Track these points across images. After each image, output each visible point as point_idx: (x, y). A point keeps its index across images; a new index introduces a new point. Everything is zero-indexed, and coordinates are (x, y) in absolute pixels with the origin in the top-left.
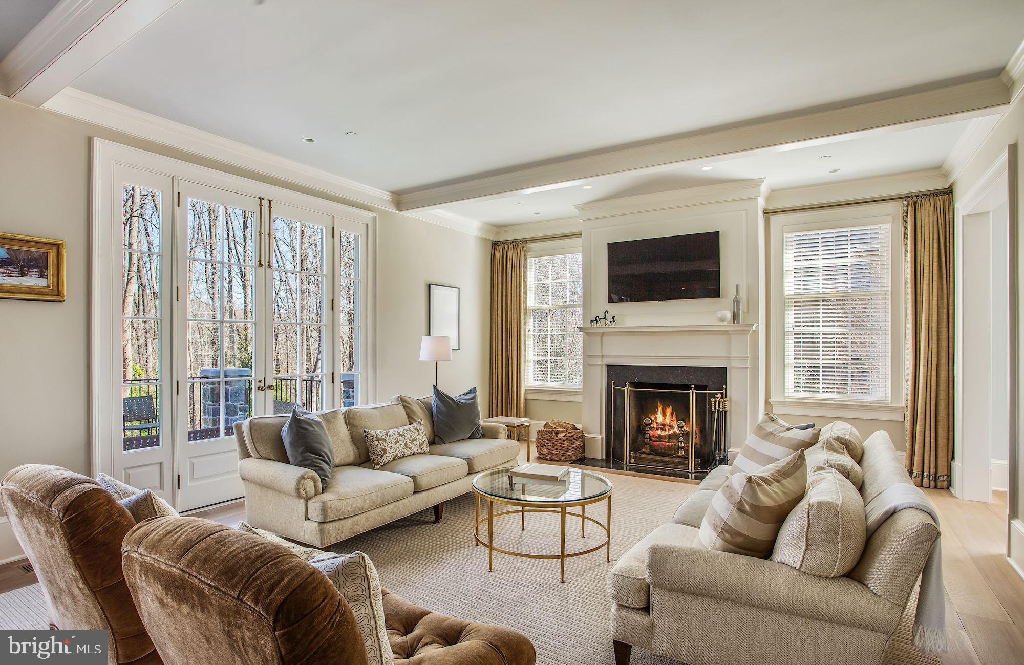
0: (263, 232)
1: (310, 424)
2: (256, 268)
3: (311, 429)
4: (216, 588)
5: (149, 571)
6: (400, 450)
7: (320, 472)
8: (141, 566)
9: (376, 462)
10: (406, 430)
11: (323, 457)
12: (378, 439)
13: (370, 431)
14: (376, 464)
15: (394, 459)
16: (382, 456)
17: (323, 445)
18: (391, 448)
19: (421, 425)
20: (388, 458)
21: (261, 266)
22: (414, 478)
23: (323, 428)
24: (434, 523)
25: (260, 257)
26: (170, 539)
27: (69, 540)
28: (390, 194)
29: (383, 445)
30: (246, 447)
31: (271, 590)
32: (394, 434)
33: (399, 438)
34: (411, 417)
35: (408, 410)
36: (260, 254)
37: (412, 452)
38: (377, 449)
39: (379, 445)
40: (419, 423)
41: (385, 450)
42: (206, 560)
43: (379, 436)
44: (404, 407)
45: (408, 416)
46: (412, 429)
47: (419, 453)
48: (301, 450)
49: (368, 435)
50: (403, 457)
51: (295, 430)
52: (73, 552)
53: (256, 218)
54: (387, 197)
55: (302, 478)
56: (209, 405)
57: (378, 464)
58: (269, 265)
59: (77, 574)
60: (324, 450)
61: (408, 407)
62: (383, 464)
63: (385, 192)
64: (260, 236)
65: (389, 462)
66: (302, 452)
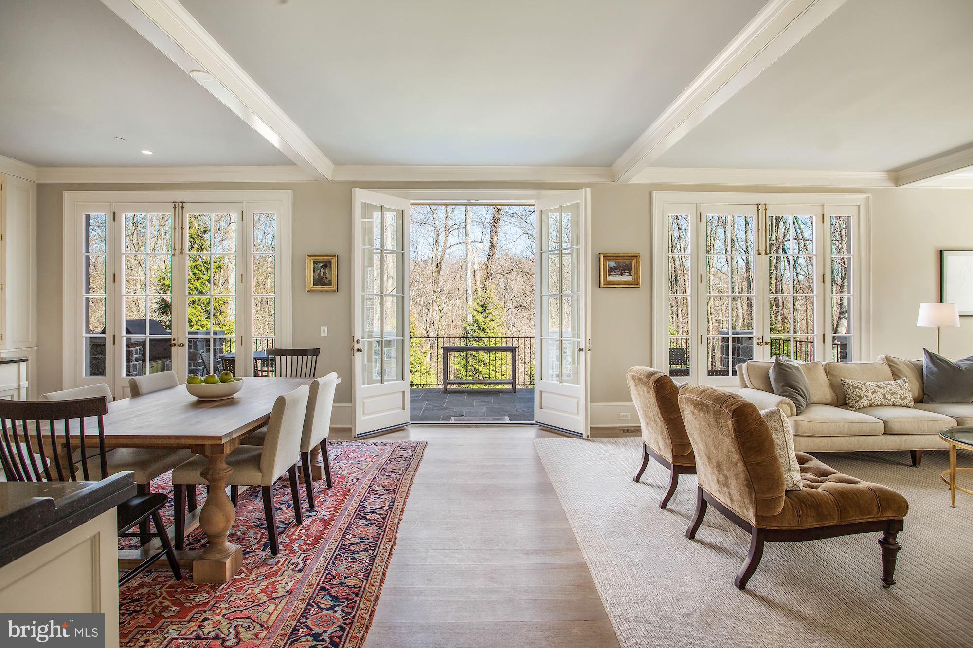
0: (760, 229)
1: (789, 368)
2: (755, 256)
3: (790, 370)
4: (713, 404)
5: (689, 401)
6: (878, 398)
7: (796, 402)
8: (686, 399)
9: (851, 405)
10: (886, 384)
11: (799, 391)
12: (854, 387)
13: (846, 380)
14: (851, 407)
15: (870, 406)
16: (857, 401)
17: (799, 383)
18: (866, 396)
19: (905, 382)
20: (864, 404)
21: (759, 254)
22: (885, 422)
23: (800, 371)
24: (911, 466)
25: (759, 247)
26: (696, 389)
27: (656, 395)
28: (886, 173)
29: (858, 392)
30: (744, 381)
31: (732, 405)
32: (872, 385)
33: (876, 390)
34: (896, 375)
35: (894, 369)
36: (759, 245)
37: (892, 404)
38: (852, 395)
39: (855, 392)
40: (904, 380)
41: (861, 398)
42: (709, 395)
43: (855, 385)
44: (890, 366)
45: (893, 373)
46: (893, 384)
47: (900, 406)
48: (781, 384)
49: (844, 383)
50: (880, 406)
51: (777, 370)
52: (658, 400)
53: (755, 218)
54: (883, 176)
55: (781, 402)
56: (724, 358)
57: (854, 408)
58: (766, 252)
59: (659, 411)
60: (800, 387)
61: (894, 367)
62: (858, 408)
63: (879, 173)
64: (758, 232)
65: (864, 407)
66: (783, 386)
